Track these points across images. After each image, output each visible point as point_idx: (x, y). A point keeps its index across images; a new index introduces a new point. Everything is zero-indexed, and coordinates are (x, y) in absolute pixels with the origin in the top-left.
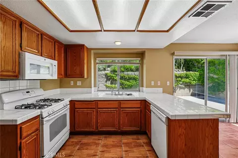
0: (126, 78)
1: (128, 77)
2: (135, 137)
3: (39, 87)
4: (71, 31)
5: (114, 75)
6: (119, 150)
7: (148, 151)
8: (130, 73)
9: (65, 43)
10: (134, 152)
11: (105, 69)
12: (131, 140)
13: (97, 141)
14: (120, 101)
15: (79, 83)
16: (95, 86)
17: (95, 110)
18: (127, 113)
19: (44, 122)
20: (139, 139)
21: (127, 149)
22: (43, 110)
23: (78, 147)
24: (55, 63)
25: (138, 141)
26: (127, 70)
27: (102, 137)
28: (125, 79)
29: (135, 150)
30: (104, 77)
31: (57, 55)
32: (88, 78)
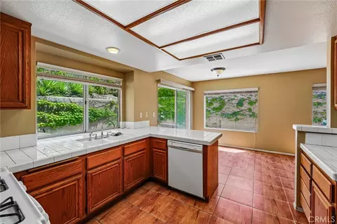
0: (52, 108)
1: (57, 106)
2: (141, 191)
6: (143, 216)
7: (169, 194)
8: (60, 98)
10: (160, 205)
12: (143, 197)
14: (123, 147)
20: (148, 191)
21: (150, 208)
25: (149, 193)
26: (54, 91)
28: (50, 110)
29: (157, 203)
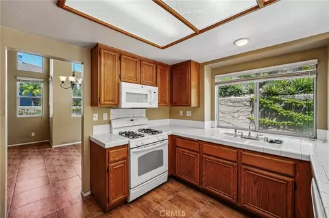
3: (145, 116)
4: (163, 48)
5: (268, 101)
9: (170, 64)
11: (251, 92)
13: (197, 203)
14: (239, 151)
15: (189, 114)
16: (212, 118)
17: (198, 155)
18: (257, 179)
19: (131, 154)
22: (131, 140)
23: (172, 197)
24: (156, 89)
27: (208, 201)
30: (248, 104)
31: (159, 80)
32: (199, 106)
